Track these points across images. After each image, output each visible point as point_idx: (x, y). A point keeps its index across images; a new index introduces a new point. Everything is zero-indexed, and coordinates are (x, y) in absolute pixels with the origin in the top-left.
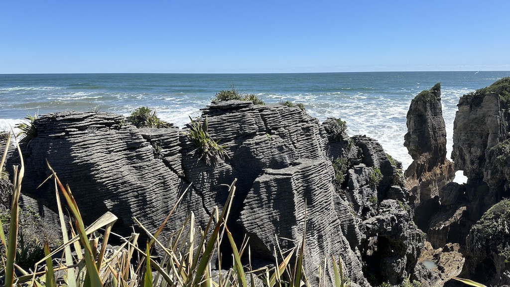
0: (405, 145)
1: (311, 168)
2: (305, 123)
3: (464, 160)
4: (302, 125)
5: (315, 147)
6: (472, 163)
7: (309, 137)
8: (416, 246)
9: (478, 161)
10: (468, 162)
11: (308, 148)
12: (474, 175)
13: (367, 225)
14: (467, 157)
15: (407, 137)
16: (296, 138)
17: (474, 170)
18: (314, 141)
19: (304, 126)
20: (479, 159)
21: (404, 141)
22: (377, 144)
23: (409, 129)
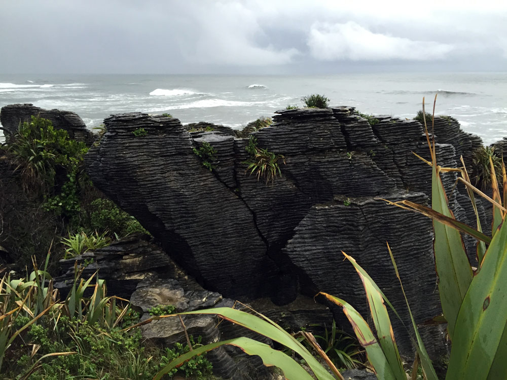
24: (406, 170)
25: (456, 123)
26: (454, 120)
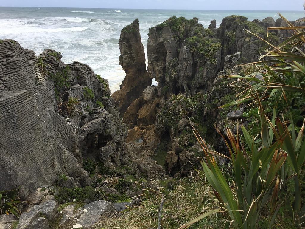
0: (120, 64)
1: (12, 99)
2: (11, 58)
3: (155, 71)
4: (7, 60)
5: (25, 77)
6: (159, 72)
7: (17, 70)
8: (123, 134)
9: (163, 71)
10: (157, 72)
11: (17, 80)
12: (161, 80)
13: (85, 129)
14: (156, 69)
15: (121, 58)
16: (2, 72)
17: (161, 77)
18: (22, 73)
19: (10, 61)
20: (163, 69)
21: (119, 61)
22: (89, 68)
23: (121, 53)
24: (5, 78)
25: (18, 43)
26: (16, 42)
